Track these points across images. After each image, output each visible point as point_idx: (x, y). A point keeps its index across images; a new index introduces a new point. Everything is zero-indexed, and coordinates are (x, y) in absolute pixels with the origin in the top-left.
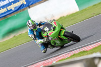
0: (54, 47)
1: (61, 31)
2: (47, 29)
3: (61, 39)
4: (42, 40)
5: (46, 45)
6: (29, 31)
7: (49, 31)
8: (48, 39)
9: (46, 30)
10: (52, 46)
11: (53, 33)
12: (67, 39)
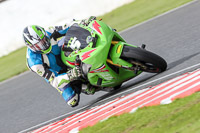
0: (96, 89)
1: (112, 46)
2: (75, 43)
3: (115, 69)
4: (65, 77)
5: (75, 86)
6: (28, 56)
7: (82, 48)
8: (81, 70)
9: (72, 46)
10: (91, 87)
11: (92, 54)
12: (130, 66)
